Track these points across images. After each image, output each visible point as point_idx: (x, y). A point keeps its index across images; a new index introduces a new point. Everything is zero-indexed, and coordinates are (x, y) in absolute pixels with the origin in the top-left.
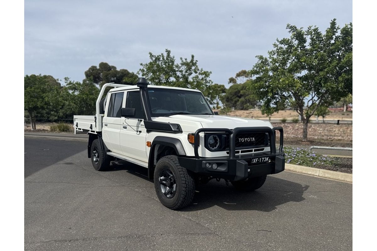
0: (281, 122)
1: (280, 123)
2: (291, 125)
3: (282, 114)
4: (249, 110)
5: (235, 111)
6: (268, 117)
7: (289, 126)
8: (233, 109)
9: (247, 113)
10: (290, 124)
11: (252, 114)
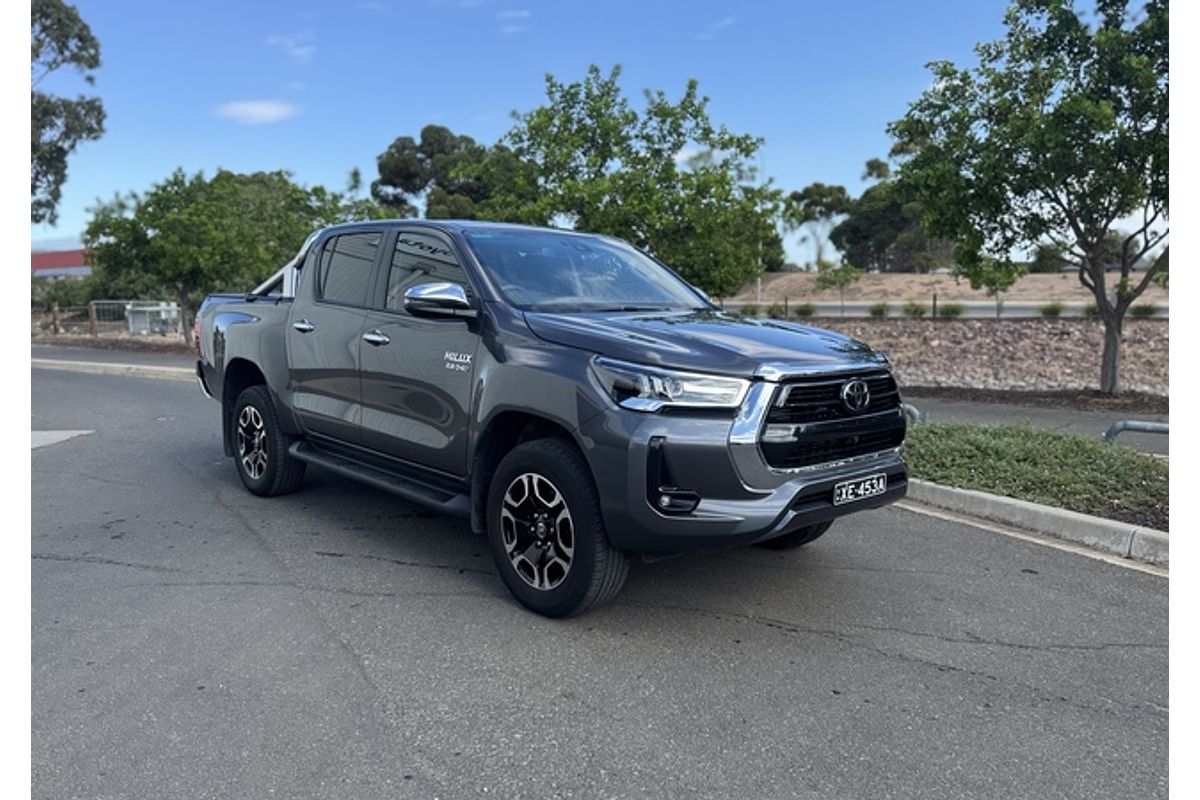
0: (1039, 315)
1: (1038, 320)
2: (1080, 327)
3: (1051, 288)
4: (931, 271)
5: (883, 275)
6: (994, 297)
7: (1071, 330)
8: (873, 269)
9: (923, 284)
10: (1074, 324)
11: (942, 286)
